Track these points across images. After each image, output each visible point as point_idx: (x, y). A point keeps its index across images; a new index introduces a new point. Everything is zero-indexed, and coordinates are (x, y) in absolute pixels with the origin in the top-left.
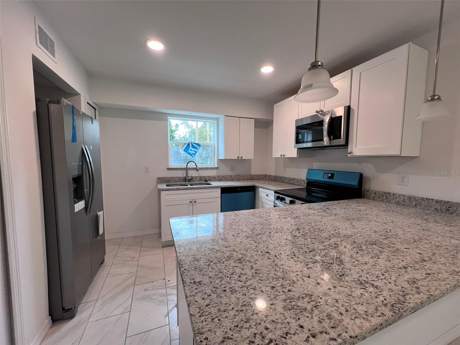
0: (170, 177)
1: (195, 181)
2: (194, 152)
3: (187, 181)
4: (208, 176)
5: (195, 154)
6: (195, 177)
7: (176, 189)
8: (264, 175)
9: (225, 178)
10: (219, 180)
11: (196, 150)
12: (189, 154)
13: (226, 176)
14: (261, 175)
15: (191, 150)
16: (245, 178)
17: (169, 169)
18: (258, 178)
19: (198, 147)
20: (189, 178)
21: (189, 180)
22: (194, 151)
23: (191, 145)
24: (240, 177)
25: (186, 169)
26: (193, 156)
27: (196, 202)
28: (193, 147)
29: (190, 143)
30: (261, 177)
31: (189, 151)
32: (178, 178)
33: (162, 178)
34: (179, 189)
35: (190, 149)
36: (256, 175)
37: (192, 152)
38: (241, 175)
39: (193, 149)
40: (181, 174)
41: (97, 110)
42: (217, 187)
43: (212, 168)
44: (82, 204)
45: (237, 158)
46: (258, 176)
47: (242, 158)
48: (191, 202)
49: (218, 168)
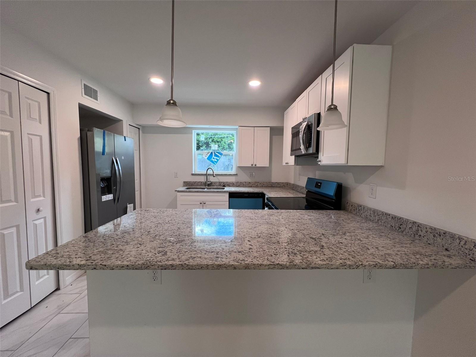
0: (194, 182)
1: (215, 186)
2: (216, 160)
3: (207, 185)
4: (227, 182)
5: (217, 162)
6: (215, 183)
8: (286, 183)
9: (243, 185)
10: (237, 186)
11: (218, 158)
12: (212, 162)
13: (244, 183)
14: (283, 183)
15: (214, 158)
16: (264, 185)
17: (193, 174)
18: (278, 186)
19: (220, 156)
20: (208, 183)
21: (209, 185)
22: (216, 159)
23: (213, 154)
24: (259, 184)
25: (206, 175)
26: (215, 163)
28: (216, 155)
29: (213, 152)
30: (282, 185)
31: (212, 159)
32: (200, 183)
33: (187, 182)
35: (213, 158)
36: (276, 183)
37: (214, 160)
38: (260, 182)
39: (215, 157)
40: (203, 179)
41: (141, 129)
42: (225, 192)
43: (230, 174)
44: (110, 197)
45: (251, 166)
46: (278, 183)
47: (256, 165)
48: (201, 203)
49: (237, 174)
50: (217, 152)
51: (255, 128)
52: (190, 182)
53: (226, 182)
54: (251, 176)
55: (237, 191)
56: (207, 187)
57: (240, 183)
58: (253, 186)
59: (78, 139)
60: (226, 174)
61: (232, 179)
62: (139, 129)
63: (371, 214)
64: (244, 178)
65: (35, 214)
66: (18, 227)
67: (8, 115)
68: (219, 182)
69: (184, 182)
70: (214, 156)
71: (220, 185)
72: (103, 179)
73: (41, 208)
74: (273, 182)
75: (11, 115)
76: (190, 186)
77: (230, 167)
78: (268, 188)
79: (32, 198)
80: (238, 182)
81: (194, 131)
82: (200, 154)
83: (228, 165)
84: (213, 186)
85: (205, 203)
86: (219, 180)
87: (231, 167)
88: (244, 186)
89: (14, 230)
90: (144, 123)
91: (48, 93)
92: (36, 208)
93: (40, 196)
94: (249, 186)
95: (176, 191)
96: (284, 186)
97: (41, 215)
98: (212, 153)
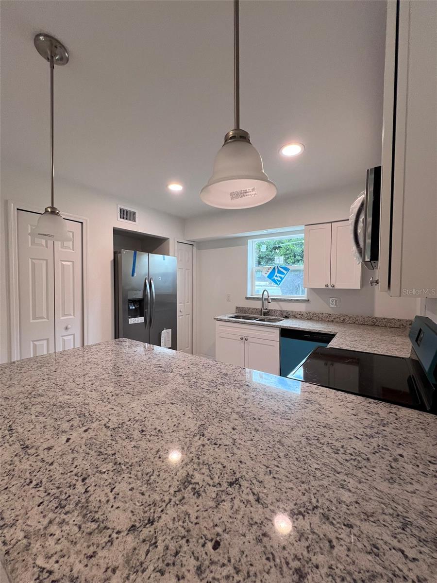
0: (247, 308)
1: (275, 316)
2: (280, 279)
3: (262, 314)
4: (292, 311)
5: (280, 281)
6: (275, 311)
7: (229, 321)
9: (319, 317)
10: (307, 319)
11: (283, 276)
12: (274, 280)
13: (320, 314)
14: (399, 320)
15: (276, 276)
16: (357, 320)
17: (247, 298)
18: (389, 325)
19: (285, 272)
20: (264, 310)
21: (265, 314)
22: (280, 277)
23: (277, 270)
24: (347, 318)
25: (262, 300)
26: (279, 283)
27: (247, 340)
28: (279, 272)
29: (276, 267)
30: (398, 323)
31: (274, 277)
32: (256, 309)
36: (384, 318)
37: (278, 279)
39: (278, 275)
40: (258, 305)
41: (197, 245)
43: (297, 300)
44: (141, 320)
45: (325, 287)
46: (390, 321)
47: (334, 286)
48: (242, 339)
49: (308, 300)
50: (281, 267)
51: (333, 224)
52: (243, 308)
53: (290, 311)
55: (292, 327)
57: (314, 314)
58: (336, 320)
59: (111, 261)
60: (291, 299)
61: (301, 308)
62: (193, 245)
64: (320, 306)
65: (64, 330)
66: (48, 340)
67: (43, 246)
68: (281, 311)
69: (237, 308)
70: (278, 273)
71: (282, 314)
72: (134, 302)
73: (69, 326)
74: (376, 316)
75: (47, 246)
76: (243, 315)
77: (301, 288)
78: (366, 327)
79: (62, 316)
80: (309, 313)
81: (252, 241)
82: (260, 271)
83: (298, 285)
84: (272, 316)
86: (281, 307)
87: (302, 288)
88: (320, 319)
89: (45, 342)
90: (197, 238)
91: (82, 223)
92: (65, 326)
93: (70, 315)
94: (328, 321)
95: (215, 318)
96: (401, 326)
97: (69, 332)
98: (274, 268)
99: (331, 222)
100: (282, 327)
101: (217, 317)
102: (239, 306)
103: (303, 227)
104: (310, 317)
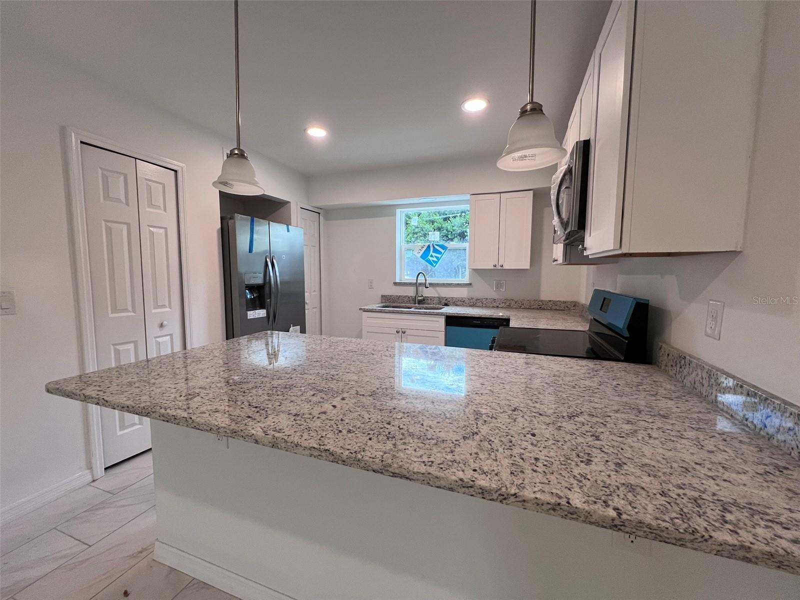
0: (397, 296)
1: (431, 304)
2: (436, 260)
3: (417, 302)
4: (452, 298)
5: (436, 262)
6: (432, 299)
7: (380, 311)
8: (571, 302)
9: (482, 303)
10: (470, 306)
11: (439, 256)
12: (429, 261)
13: (484, 300)
14: (565, 302)
15: (432, 256)
17: (395, 284)
18: (554, 307)
19: (443, 251)
20: (419, 298)
21: (420, 302)
22: (436, 257)
23: (432, 249)
24: (513, 303)
25: (416, 285)
26: (434, 265)
27: (405, 332)
28: (435, 251)
29: (431, 246)
30: (563, 306)
31: (429, 257)
32: (407, 297)
33: (386, 296)
34: (382, 311)
35: (430, 255)
36: (550, 301)
37: (433, 259)
38: (515, 300)
39: (434, 254)
40: (410, 292)
41: (324, 214)
42: (442, 314)
43: (458, 284)
44: (261, 313)
45: (492, 267)
46: (555, 303)
47: (502, 266)
48: (398, 332)
49: (471, 284)
50: (437, 245)
51: (502, 194)
52: (391, 296)
53: (450, 298)
54: (499, 286)
55: (460, 314)
56: (416, 305)
57: (477, 300)
58: (501, 305)
59: (218, 231)
60: (452, 284)
61: (463, 293)
62: (319, 213)
63: (702, 378)
64: (485, 290)
65: (158, 329)
66: (135, 342)
67: (122, 203)
68: (439, 298)
69: (382, 296)
70: (433, 252)
71: (440, 302)
72: (252, 288)
73: (165, 323)
74: (542, 299)
75: (127, 204)
76: (391, 303)
77: (460, 270)
78: (532, 311)
79: (155, 308)
80: (472, 298)
81: (401, 211)
82: (410, 250)
83: (458, 267)
84: (429, 304)
85: (404, 333)
86: (438, 294)
87: (462, 271)
88: (484, 305)
89: (131, 347)
90: (324, 204)
91: (176, 171)
92: (158, 322)
93: (163, 306)
94: (493, 307)
95: (361, 309)
96: (566, 308)
97: (165, 331)
98: (429, 246)
99: (500, 193)
100: (448, 314)
101: (362, 308)
102: (385, 294)
103: (468, 197)
104: (473, 304)
